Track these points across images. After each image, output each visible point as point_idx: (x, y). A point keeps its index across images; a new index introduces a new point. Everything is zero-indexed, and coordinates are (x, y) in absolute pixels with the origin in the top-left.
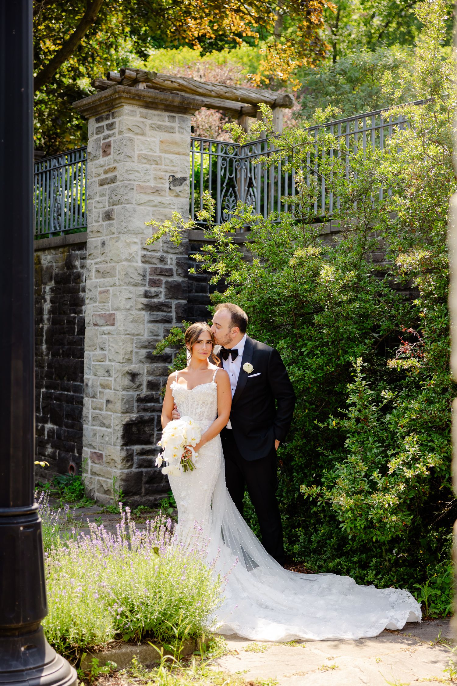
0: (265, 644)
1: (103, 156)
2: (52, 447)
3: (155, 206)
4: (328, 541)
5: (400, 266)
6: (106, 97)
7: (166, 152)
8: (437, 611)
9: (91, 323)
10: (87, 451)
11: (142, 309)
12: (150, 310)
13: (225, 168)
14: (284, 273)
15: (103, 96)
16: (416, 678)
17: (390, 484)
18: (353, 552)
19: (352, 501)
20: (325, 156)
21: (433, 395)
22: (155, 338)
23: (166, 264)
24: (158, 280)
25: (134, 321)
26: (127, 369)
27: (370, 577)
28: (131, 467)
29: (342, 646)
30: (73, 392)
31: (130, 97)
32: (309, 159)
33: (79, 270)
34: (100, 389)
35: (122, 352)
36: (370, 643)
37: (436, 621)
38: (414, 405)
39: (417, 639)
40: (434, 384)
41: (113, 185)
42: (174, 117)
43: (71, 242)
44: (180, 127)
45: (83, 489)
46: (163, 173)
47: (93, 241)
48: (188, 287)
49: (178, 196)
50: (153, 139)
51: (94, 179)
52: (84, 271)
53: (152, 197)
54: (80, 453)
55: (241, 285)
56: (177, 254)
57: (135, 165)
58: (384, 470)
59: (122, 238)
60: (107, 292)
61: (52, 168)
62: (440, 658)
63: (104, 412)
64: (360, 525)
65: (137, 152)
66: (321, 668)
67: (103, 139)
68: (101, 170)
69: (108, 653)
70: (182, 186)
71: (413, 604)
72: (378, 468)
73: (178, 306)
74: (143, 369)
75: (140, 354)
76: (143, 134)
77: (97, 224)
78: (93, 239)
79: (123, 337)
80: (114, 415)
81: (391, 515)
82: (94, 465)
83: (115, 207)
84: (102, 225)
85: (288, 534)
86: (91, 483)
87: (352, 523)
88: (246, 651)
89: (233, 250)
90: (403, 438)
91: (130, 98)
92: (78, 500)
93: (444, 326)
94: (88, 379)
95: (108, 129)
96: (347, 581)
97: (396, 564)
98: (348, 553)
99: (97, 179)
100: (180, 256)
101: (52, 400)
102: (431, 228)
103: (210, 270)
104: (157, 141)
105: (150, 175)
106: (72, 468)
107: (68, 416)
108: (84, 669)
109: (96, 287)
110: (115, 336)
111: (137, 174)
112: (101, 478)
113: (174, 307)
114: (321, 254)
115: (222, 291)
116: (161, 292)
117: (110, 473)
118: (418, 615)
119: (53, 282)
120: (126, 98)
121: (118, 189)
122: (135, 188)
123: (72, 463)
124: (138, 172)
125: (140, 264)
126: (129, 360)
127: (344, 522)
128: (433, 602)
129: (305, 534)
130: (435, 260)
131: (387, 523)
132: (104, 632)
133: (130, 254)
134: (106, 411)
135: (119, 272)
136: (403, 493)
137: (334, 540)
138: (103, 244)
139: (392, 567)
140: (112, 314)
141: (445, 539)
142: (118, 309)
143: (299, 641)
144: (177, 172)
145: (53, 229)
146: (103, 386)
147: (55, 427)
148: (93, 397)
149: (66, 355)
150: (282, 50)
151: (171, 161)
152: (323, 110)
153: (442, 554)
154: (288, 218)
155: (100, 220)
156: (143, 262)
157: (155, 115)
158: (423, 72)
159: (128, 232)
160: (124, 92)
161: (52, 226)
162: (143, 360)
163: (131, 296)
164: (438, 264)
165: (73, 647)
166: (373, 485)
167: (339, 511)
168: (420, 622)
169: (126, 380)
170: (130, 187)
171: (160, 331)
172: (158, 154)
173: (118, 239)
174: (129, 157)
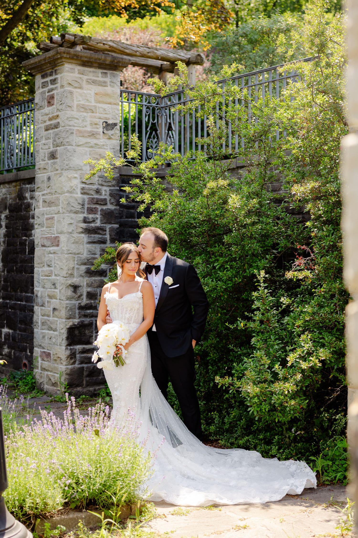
0: (188, 508)
1: (48, 106)
2: (8, 347)
3: (92, 147)
4: (238, 422)
5: (294, 194)
6: (49, 57)
7: (99, 102)
8: (329, 479)
9: (40, 244)
10: (37, 351)
11: (82, 232)
12: (88, 233)
13: (149, 115)
14: (199, 201)
15: (48, 56)
16: (313, 535)
17: (289, 374)
18: (259, 431)
19: (258, 389)
20: (231, 105)
21: (323, 300)
22: (93, 256)
23: (101, 195)
24: (95, 208)
25: (75, 242)
26: (70, 282)
27: (274, 451)
28: (74, 363)
29: (252, 509)
30: (25, 302)
31: (70, 57)
32: (218, 107)
33: (29, 200)
34: (47, 299)
35: (65, 268)
36: (273, 506)
37: (329, 487)
38: (308, 309)
39: (313, 502)
40: (323, 291)
41: (56, 130)
42: (106, 73)
43: (22, 178)
44: (111, 82)
45: (35, 383)
46: (98, 120)
48: (120, 214)
49: (110, 138)
50: (89, 92)
51: (40, 125)
52: (33, 201)
53: (88, 140)
54: (32, 352)
55: (163, 211)
56: (110, 186)
57: (75, 113)
58: (284, 363)
59: (64, 174)
60: (52, 218)
61: (5, 116)
62: (332, 518)
63: (51, 318)
64: (265, 409)
65: (76, 103)
66: (234, 527)
67: (48, 92)
68: (46, 118)
69: (58, 518)
70: (113, 131)
71: (310, 473)
72: (279, 361)
73: (111, 230)
74: (83, 282)
75: (81, 269)
76: (80, 88)
77: (44, 162)
78: (40, 175)
79: (66, 256)
80: (59, 321)
81: (290, 400)
82: (43, 362)
83: (58, 148)
84: (48, 163)
85: (205, 417)
86: (41, 377)
87: (258, 407)
88: (172, 514)
89: (157, 183)
90: (299, 336)
92: (31, 392)
93: (331, 243)
94: (38, 291)
95: (51, 84)
96: (255, 455)
97: (295, 440)
98: (255, 431)
99: (43, 125)
100: (112, 188)
101: (8, 308)
102: (319, 163)
103: (138, 200)
104: (92, 93)
105: (86, 121)
106: (25, 365)
107: (22, 322)
108: (39, 532)
109: (43, 214)
110: (60, 255)
111: (76, 121)
112: (49, 373)
113: (108, 230)
114: (229, 185)
115: (148, 217)
116: (97, 218)
117: (56, 369)
118: (314, 482)
119: (7, 211)
120: (66, 58)
121: (60, 133)
122: (75, 132)
123: (25, 361)
124: (77, 119)
125: (80, 195)
126: (72, 275)
127: (251, 406)
128: (326, 471)
129: (219, 417)
130: (323, 189)
131: (287, 407)
132: (54, 501)
133: (72, 187)
134: (53, 317)
135: (62, 202)
136: (300, 382)
137: (243, 422)
138: (49, 179)
139: (292, 442)
140: (57, 237)
141: (335, 418)
142: (62, 233)
143: (216, 506)
144: (109, 119)
145: (7, 167)
146: (50, 297)
147: (11, 331)
148: (42, 306)
149: (20, 271)
150: (194, 17)
151: (105, 110)
152: (229, 67)
153: (332, 432)
154: (201, 156)
155: (46, 159)
156: (82, 193)
157: (90, 72)
158: (311, 35)
159: (69, 169)
160: (64, 53)
161: (6, 164)
162: (83, 275)
163: (72, 221)
164: (326, 192)
165: (29, 514)
166: (275, 375)
167: (247, 397)
168: (316, 487)
169: (69, 291)
170: (70, 132)
171: (96, 250)
172: (93, 104)
173: (61, 175)
174: (69, 106)
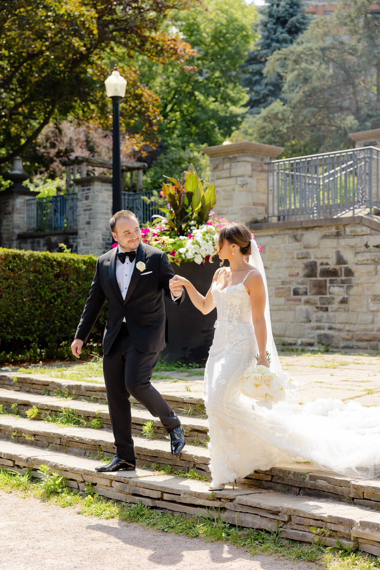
1: (85, 200)
41: (90, 211)
47: (81, 232)
50: (105, 194)
57: (99, 204)
65: (100, 199)
67: (85, 194)
76: (101, 193)
83: (91, 220)
95: (87, 190)
99: (82, 209)
111: (100, 208)
121: (93, 213)
125: (102, 241)
133: (98, 237)
151: (111, 202)
155: (84, 224)
159: (97, 229)
170: (97, 212)
172: (107, 200)
173: (93, 232)
174: (97, 201)
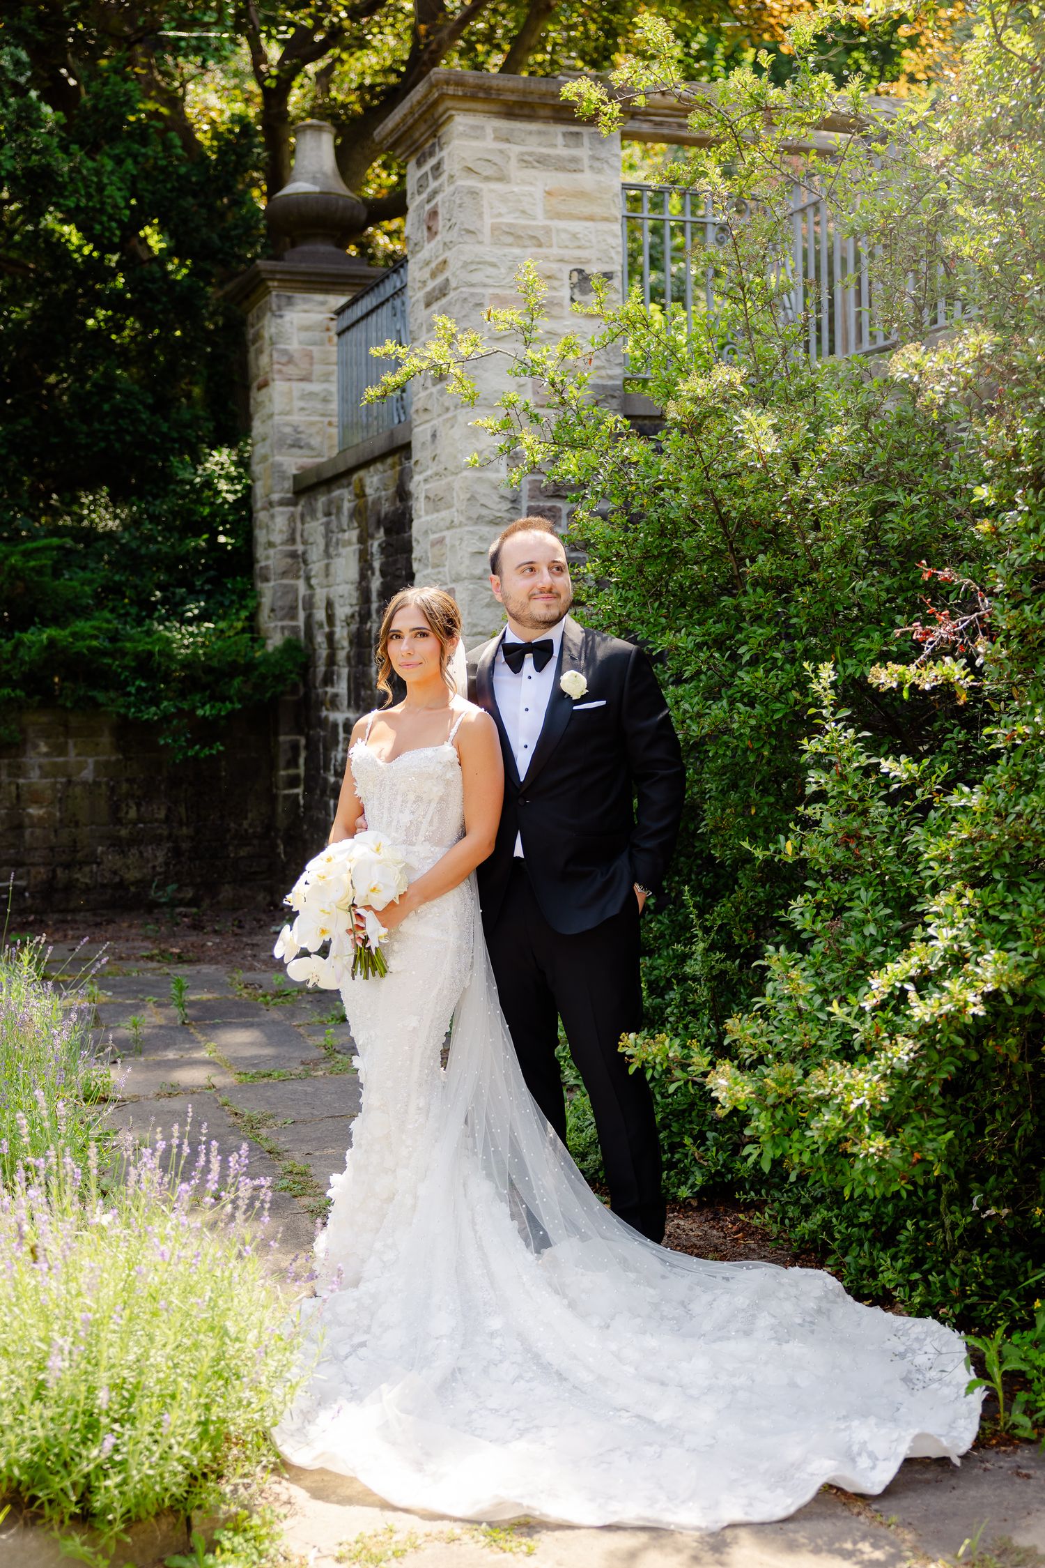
1: (429, 240)
7: (559, 216)
24: (550, 509)
31: (465, 95)
38: (970, 797)
42: (578, 133)
44: (593, 158)
46: (555, 266)
47: (420, 435)
50: (527, 188)
51: (417, 295)
57: (487, 250)
59: (458, 418)
60: (441, 541)
65: (488, 221)
68: (426, 273)
70: (602, 293)
76: (501, 179)
77: (425, 393)
78: (420, 428)
84: (431, 394)
91: (464, 98)
99: (421, 298)
104: (538, 191)
109: (426, 532)
111: (490, 271)
118: (954, 1440)
120: (454, 97)
121: (450, 309)
122: (486, 302)
124: (494, 265)
135: (459, 495)
138: (434, 436)
142: (460, 578)
144: (588, 262)
151: (575, 236)
155: (429, 383)
157: (530, 133)
160: (447, 83)
170: (473, 301)
172: (541, 221)
173: (452, 422)
174: (469, 232)
